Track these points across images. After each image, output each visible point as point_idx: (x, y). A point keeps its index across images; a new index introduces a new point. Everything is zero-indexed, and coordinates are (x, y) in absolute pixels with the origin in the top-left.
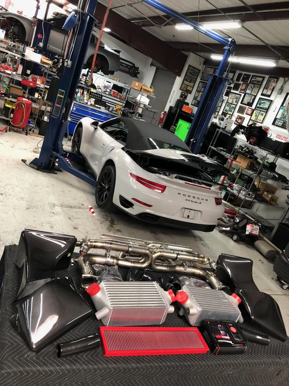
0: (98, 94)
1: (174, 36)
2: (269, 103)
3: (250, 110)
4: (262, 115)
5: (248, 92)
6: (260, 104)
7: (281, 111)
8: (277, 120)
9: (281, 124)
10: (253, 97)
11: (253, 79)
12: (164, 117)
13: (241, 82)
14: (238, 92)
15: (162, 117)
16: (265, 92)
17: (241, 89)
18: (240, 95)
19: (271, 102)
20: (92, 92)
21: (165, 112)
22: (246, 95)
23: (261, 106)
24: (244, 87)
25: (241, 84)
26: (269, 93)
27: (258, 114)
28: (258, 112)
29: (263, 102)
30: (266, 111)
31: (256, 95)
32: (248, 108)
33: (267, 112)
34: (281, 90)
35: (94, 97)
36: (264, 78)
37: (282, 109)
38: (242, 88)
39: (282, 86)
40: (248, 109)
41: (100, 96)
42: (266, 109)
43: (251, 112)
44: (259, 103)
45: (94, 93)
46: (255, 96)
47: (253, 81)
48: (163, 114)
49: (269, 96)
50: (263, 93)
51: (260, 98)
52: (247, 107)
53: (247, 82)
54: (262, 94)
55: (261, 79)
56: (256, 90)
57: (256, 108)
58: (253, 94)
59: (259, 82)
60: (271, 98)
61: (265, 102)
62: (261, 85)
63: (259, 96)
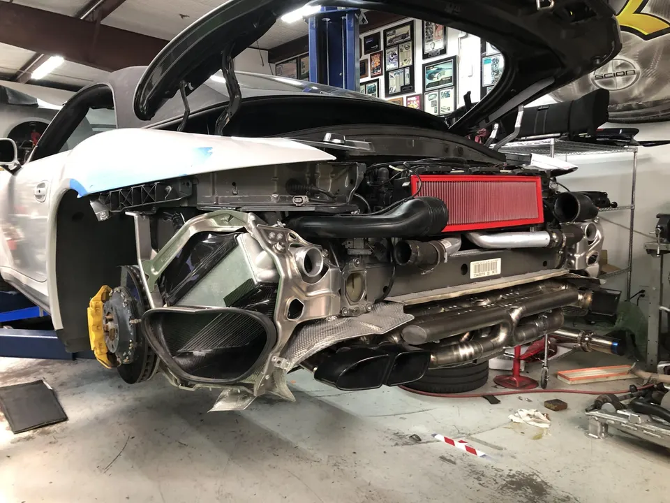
2: (450, 66)
3: (414, 98)
4: (448, 95)
5: (390, 66)
6: (431, 77)
7: (488, 67)
8: (489, 88)
10: (407, 71)
11: (388, 38)
13: (364, 57)
14: (369, 78)
16: (429, 48)
17: (373, 70)
18: (378, 80)
19: (454, 60)
22: (390, 74)
23: (435, 80)
24: (376, 61)
25: (367, 60)
26: (439, 45)
27: (437, 99)
28: (436, 94)
29: (434, 69)
30: (452, 84)
31: (411, 63)
32: (407, 97)
33: (455, 85)
36: (412, 24)
37: (487, 62)
38: (374, 66)
40: (409, 99)
42: (450, 81)
43: (418, 101)
44: (426, 75)
46: (412, 68)
47: (390, 41)
49: (443, 51)
50: (426, 52)
51: (424, 66)
52: (404, 96)
53: (379, 48)
54: (425, 56)
55: (408, 28)
56: (406, 54)
57: (427, 89)
58: (405, 65)
59: (404, 36)
60: (449, 54)
61: (440, 66)
62: (412, 39)
63: (419, 62)
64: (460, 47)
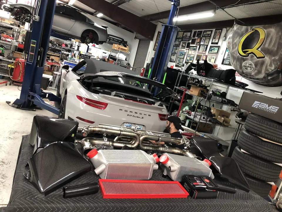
0: (87, 56)
1: (143, 10)
2: (217, 49)
3: (205, 56)
4: (214, 58)
5: (202, 43)
6: (211, 51)
7: (227, 53)
8: (225, 60)
9: (228, 62)
10: (206, 46)
11: (204, 34)
12: (143, 72)
13: (196, 38)
14: (195, 45)
15: (142, 72)
16: (214, 41)
17: (197, 43)
18: (197, 47)
19: (219, 47)
20: (82, 54)
21: (144, 68)
22: (201, 46)
23: (212, 52)
24: (199, 40)
25: (196, 39)
26: (217, 41)
27: (210, 58)
29: (213, 48)
31: (207, 44)
33: (217, 56)
34: (225, 38)
35: (84, 58)
36: (212, 31)
37: (228, 51)
38: (197, 42)
39: (225, 34)
40: (203, 56)
41: (89, 57)
42: (216, 54)
44: (210, 50)
45: (84, 55)
46: (207, 46)
47: (205, 35)
48: (142, 70)
49: (217, 43)
50: (213, 42)
51: (211, 46)
52: (202, 54)
53: (201, 36)
54: (212, 43)
55: (210, 32)
56: (207, 41)
57: (209, 54)
58: (206, 44)
59: (208, 35)
60: (218, 45)
61: (215, 48)
62: (210, 36)
63: (210, 45)
64: (222, 44)
